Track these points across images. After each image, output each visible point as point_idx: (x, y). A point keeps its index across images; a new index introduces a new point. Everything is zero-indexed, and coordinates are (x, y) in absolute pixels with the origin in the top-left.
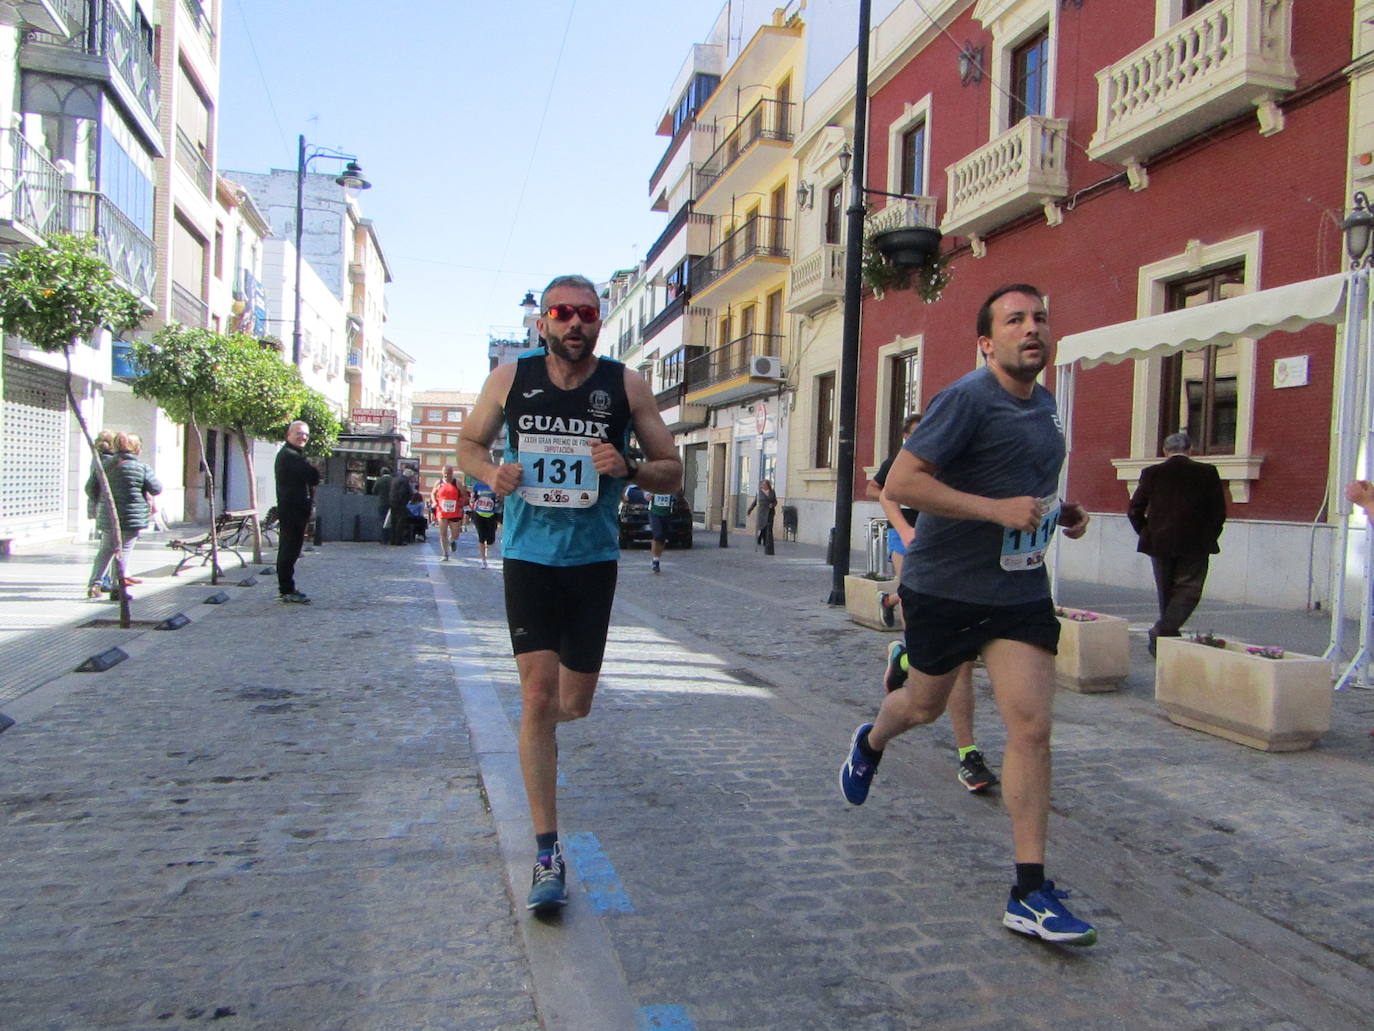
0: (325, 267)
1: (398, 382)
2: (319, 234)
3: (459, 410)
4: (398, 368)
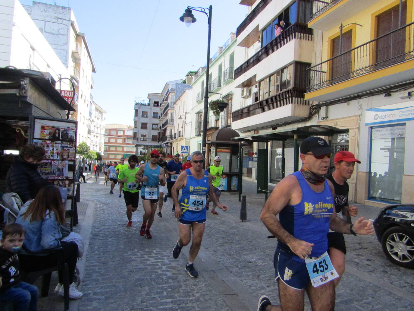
0: (59, 51)
1: (100, 120)
2: (56, 35)
3: (122, 130)
4: (100, 115)
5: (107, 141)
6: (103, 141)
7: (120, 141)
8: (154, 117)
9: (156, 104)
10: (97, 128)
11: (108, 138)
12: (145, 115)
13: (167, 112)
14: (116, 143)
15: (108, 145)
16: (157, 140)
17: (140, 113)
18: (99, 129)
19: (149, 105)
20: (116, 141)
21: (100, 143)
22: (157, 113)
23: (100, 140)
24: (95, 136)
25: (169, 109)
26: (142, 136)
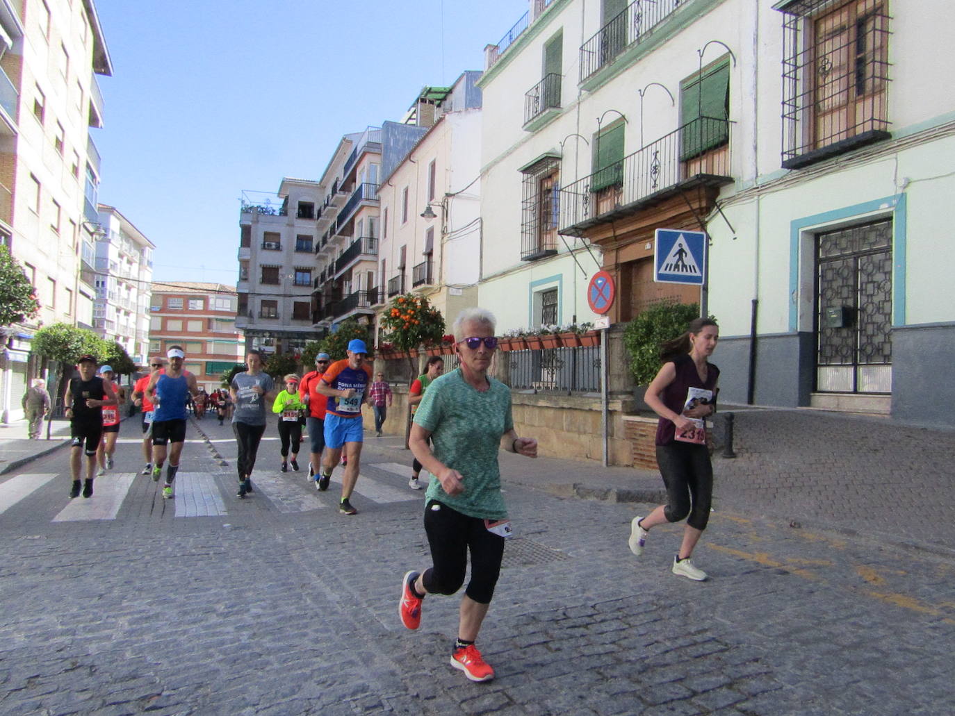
5: (159, 328)
6: (145, 326)
7: (196, 326)
8: (299, 249)
9: (306, 211)
10: (129, 288)
11: (159, 320)
12: (272, 243)
13: (352, 221)
14: (185, 331)
15: (161, 339)
16: (311, 317)
17: (258, 238)
18: (134, 291)
19: (284, 212)
20: (185, 326)
21: (137, 333)
22: (309, 238)
23: (136, 323)
24: (122, 312)
25: (363, 207)
26: (264, 303)
